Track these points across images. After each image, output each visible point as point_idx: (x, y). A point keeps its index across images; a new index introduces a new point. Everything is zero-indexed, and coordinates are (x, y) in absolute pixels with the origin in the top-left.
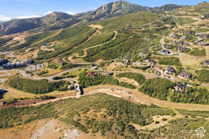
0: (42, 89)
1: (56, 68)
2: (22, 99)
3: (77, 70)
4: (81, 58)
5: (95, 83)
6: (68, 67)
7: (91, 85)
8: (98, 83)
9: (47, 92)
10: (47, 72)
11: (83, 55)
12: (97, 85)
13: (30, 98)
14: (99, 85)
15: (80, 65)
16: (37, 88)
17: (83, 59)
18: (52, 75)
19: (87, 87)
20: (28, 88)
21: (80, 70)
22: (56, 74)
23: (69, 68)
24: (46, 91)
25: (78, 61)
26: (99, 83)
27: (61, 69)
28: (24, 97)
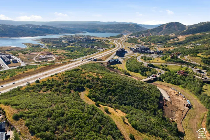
1: (163, 59)
2: (117, 69)
3: (179, 66)
4: (201, 57)
5: (174, 81)
6: (173, 61)
7: (169, 82)
8: (177, 83)
9: (133, 72)
10: (152, 60)
11: (207, 55)
12: (175, 84)
13: (120, 70)
14: (176, 86)
15: (189, 64)
17: (202, 59)
18: (153, 62)
19: (163, 81)
20: (130, 65)
21: (182, 67)
22: (156, 63)
23: (173, 63)
25: (193, 60)
26: (179, 84)
27: (166, 61)
28: (119, 68)
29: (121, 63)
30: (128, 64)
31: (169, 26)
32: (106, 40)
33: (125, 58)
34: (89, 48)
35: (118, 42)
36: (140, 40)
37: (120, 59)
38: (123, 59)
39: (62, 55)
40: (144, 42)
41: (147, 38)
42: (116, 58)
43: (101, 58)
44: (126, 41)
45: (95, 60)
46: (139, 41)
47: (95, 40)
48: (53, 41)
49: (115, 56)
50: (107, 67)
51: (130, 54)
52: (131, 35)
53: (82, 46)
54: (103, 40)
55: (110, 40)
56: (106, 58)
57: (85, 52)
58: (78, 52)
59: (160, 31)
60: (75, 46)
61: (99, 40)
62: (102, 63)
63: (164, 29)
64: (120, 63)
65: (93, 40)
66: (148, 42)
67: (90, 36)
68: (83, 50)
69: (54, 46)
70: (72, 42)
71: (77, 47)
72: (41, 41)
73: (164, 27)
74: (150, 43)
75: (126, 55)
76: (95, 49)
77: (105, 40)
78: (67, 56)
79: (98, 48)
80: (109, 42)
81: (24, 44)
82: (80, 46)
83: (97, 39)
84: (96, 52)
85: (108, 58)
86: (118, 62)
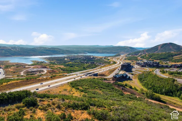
0: (159, 87)
2: (131, 87)
13: (137, 90)
16: (155, 85)
20: (148, 82)
24: (161, 90)
28: (133, 87)
29: (132, 80)
30: (144, 80)
31: (164, 46)
32: (106, 58)
33: (133, 73)
34: (89, 63)
35: (118, 60)
36: (141, 57)
37: (129, 75)
38: (132, 74)
39: (59, 69)
40: (145, 59)
41: (147, 56)
42: (122, 73)
43: (104, 73)
44: (125, 59)
45: (96, 75)
46: (139, 58)
47: (95, 58)
48: (57, 59)
49: (120, 71)
50: (115, 84)
51: (139, 69)
52: (128, 55)
53: (82, 62)
54: (102, 58)
55: (109, 58)
56: (108, 73)
57: (84, 68)
58: (77, 68)
59: (156, 51)
60: (75, 62)
61: (99, 58)
62: (105, 79)
63: (159, 49)
64: (129, 79)
65: (93, 58)
66: (150, 59)
67: (90, 56)
68: (82, 66)
69: (56, 63)
70: (73, 60)
71: (77, 63)
72: (47, 59)
73: (159, 47)
74: (152, 60)
75: (133, 70)
76: (95, 64)
77: (104, 58)
78: (64, 70)
79: (98, 64)
80: (109, 60)
81: (31, 61)
82: (80, 62)
83: (97, 58)
84: (96, 67)
85: (111, 73)
86: (128, 78)
